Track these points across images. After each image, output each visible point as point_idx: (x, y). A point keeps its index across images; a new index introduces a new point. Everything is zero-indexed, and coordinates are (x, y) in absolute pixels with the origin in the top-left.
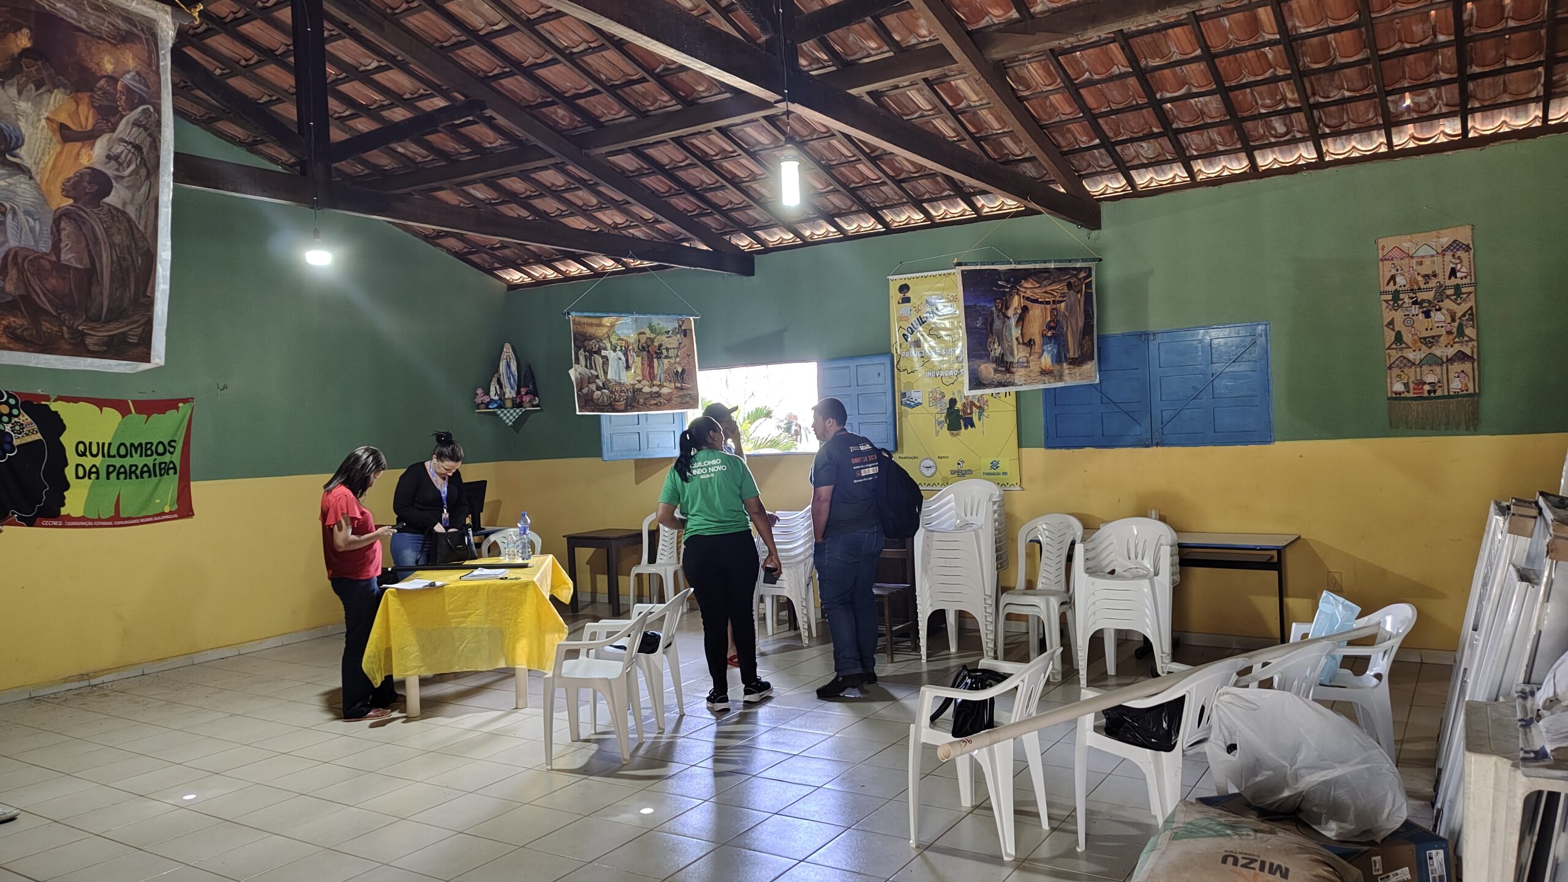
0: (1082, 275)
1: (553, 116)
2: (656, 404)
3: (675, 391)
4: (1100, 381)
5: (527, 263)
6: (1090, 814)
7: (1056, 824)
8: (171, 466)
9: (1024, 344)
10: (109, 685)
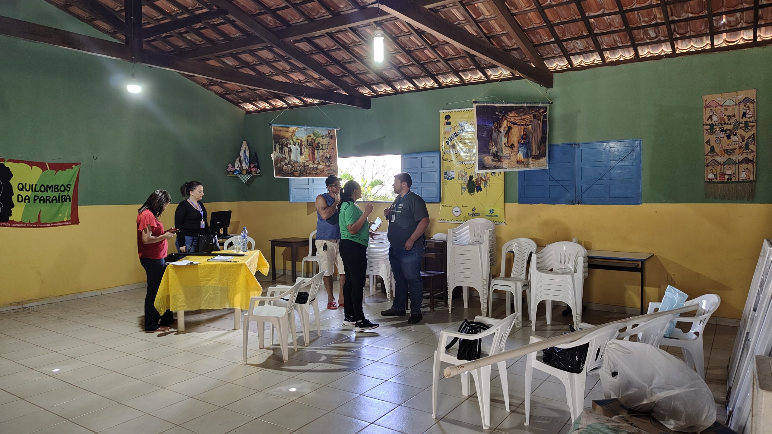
0: (542, 111)
1: (265, 20)
2: (316, 174)
3: (326, 167)
4: (549, 169)
5: (255, 100)
6: (532, 403)
7: (513, 408)
8: (68, 197)
9: (508, 146)
10: (33, 307)
